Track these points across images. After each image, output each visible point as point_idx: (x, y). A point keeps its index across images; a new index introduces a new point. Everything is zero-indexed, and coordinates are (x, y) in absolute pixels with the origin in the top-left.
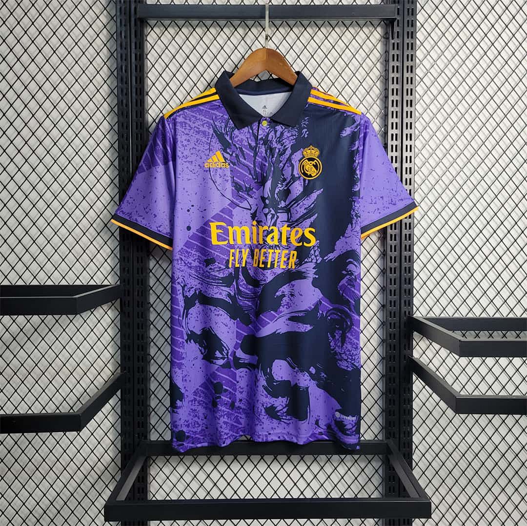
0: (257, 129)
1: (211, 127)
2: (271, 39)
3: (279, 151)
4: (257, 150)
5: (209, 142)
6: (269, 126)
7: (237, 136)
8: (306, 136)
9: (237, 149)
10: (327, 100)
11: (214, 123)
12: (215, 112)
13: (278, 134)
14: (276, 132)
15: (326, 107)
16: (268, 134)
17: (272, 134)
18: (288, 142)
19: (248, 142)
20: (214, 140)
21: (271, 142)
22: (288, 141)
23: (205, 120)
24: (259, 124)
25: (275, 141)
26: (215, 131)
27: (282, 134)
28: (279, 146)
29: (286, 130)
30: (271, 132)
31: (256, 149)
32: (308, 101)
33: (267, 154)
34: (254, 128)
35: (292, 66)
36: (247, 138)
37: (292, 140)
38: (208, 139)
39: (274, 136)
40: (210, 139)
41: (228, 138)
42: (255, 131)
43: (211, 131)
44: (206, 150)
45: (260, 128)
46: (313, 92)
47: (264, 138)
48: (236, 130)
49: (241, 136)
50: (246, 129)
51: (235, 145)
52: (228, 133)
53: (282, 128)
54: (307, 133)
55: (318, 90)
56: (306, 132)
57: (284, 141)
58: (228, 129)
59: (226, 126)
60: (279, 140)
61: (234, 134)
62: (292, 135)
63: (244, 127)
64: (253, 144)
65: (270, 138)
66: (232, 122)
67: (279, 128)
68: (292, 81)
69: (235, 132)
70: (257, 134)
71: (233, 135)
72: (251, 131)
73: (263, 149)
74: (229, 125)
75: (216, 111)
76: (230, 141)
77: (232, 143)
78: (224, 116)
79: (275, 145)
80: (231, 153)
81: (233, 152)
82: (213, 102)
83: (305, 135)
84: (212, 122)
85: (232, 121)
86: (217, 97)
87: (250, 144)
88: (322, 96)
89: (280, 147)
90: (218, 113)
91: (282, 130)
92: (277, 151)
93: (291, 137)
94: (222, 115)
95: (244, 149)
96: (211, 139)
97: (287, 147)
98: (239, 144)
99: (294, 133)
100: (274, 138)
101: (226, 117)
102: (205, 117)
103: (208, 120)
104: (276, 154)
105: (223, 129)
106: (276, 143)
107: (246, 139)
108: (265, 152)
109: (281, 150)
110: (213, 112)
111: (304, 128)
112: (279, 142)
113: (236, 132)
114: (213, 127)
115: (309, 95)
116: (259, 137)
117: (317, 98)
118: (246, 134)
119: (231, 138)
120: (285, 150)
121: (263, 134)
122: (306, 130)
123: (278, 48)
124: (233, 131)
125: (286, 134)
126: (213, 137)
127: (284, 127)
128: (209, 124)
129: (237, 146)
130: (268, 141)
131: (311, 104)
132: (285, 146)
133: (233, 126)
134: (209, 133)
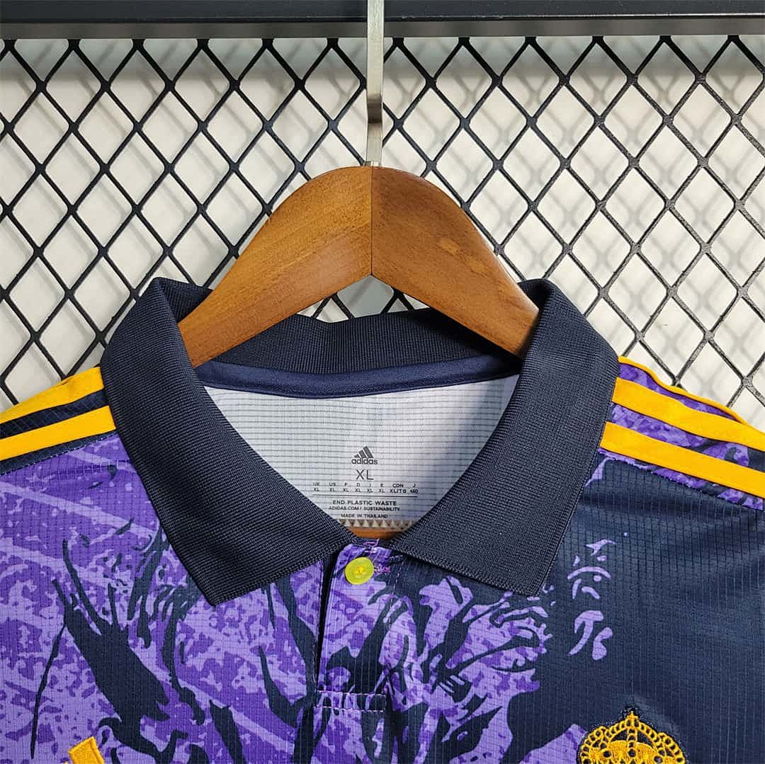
0: (316, 598)
1: (54, 596)
2: (398, 124)
3: (443, 726)
4: (318, 716)
5: (33, 686)
6: (382, 585)
7: (204, 643)
8: (599, 652)
9: (200, 716)
10: (708, 446)
11: (73, 573)
12: (85, 508)
13: (437, 628)
14: (422, 616)
15: (712, 490)
16: (380, 630)
17: (401, 627)
18: (491, 679)
19: (266, 676)
20: (64, 673)
21: (396, 674)
22: (489, 672)
23: (15, 560)
24: (329, 572)
25: (416, 667)
26: (73, 621)
27: (458, 631)
28: (441, 699)
29: (480, 609)
30: (393, 618)
31: (310, 714)
32: (605, 443)
33: (370, 747)
34: (299, 595)
35: (499, 249)
36: (260, 651)
37: (515, 668)
38: (27, 673)
39: (413, 640)
40: (39, 669)
41: (148, 656)
42: (307, 611)
43: (51, 622)
44: (14, 736)
45: (332, 599)
46: (627, 394)
47: (355, 653)
48: (201, 603)
49: (227, 643)
50: (253, 603)
51: (188, 697)
52: (152, 626)
53: (459, 598)
54: (607, 633)
55: (651, 382)
56: (598, 627)
57: (470, 672)
58: (151, 600)
59: (142, 587)
60: (441, 664)
61: (189, 631)
62: (517, 642)
63: (244, 592)
64: (294, 686)
65: (389, 652)
66: (176, 563)
67: (440, 595)
68: (510, 335)
69: (189, 620)
70: (314, 628)
71: (181, 637)
72: (281, 611)
73: (349, 714)
74: (159, 582)
75: (87, 500)
76: (162, 675)
77: (175, 683)
78: (134, 528)
79: (416, 691)
80: (161, 746)
81: (177, 737)
82: (79, 454)
83: (589, 645)
84: (58, 565)
85: (179, 555)
86: (101, 421)
87: (273, 689)
88: (675, 414)
89: (448, 703)
90: (98, 516)
91: (456, 609)
92: (430, 724)
93: (512, 654)
94: (120, 523)
95: (239, 718)
96: (48, 665)
97: (485, 708)
98: (209, 690)
99: (527, 627)
100: (411, 653)
101: (145, 532)
102: (19, 543)
103: (37, 557)
104: (423, 747)
105: (122, 605)
106: (425, 680)
107: (256, 661)
108: (356, 730)
109: (453, 721)
110: (70, 507)
111: (586, 603)
112: (443, 675)
113: (200, 617)
114: (62, 597)
115: (603, 411)
116: (330, 649)
117: (652, 427)
118: (255, 627)
119: (168, 657)
120: (476, 727)
121: (351, 629)
122: (599, 617)
123: (431, 166)
124: (180, 613)
125: (483, 633)
126: (60, 657)
127: (466, 593)
128: (38, 581)
129: (203, 699)
130: (381, 668)
131: (619, 465)
132: (477, 702)
133: (183, 582)
134: (35, 633)
